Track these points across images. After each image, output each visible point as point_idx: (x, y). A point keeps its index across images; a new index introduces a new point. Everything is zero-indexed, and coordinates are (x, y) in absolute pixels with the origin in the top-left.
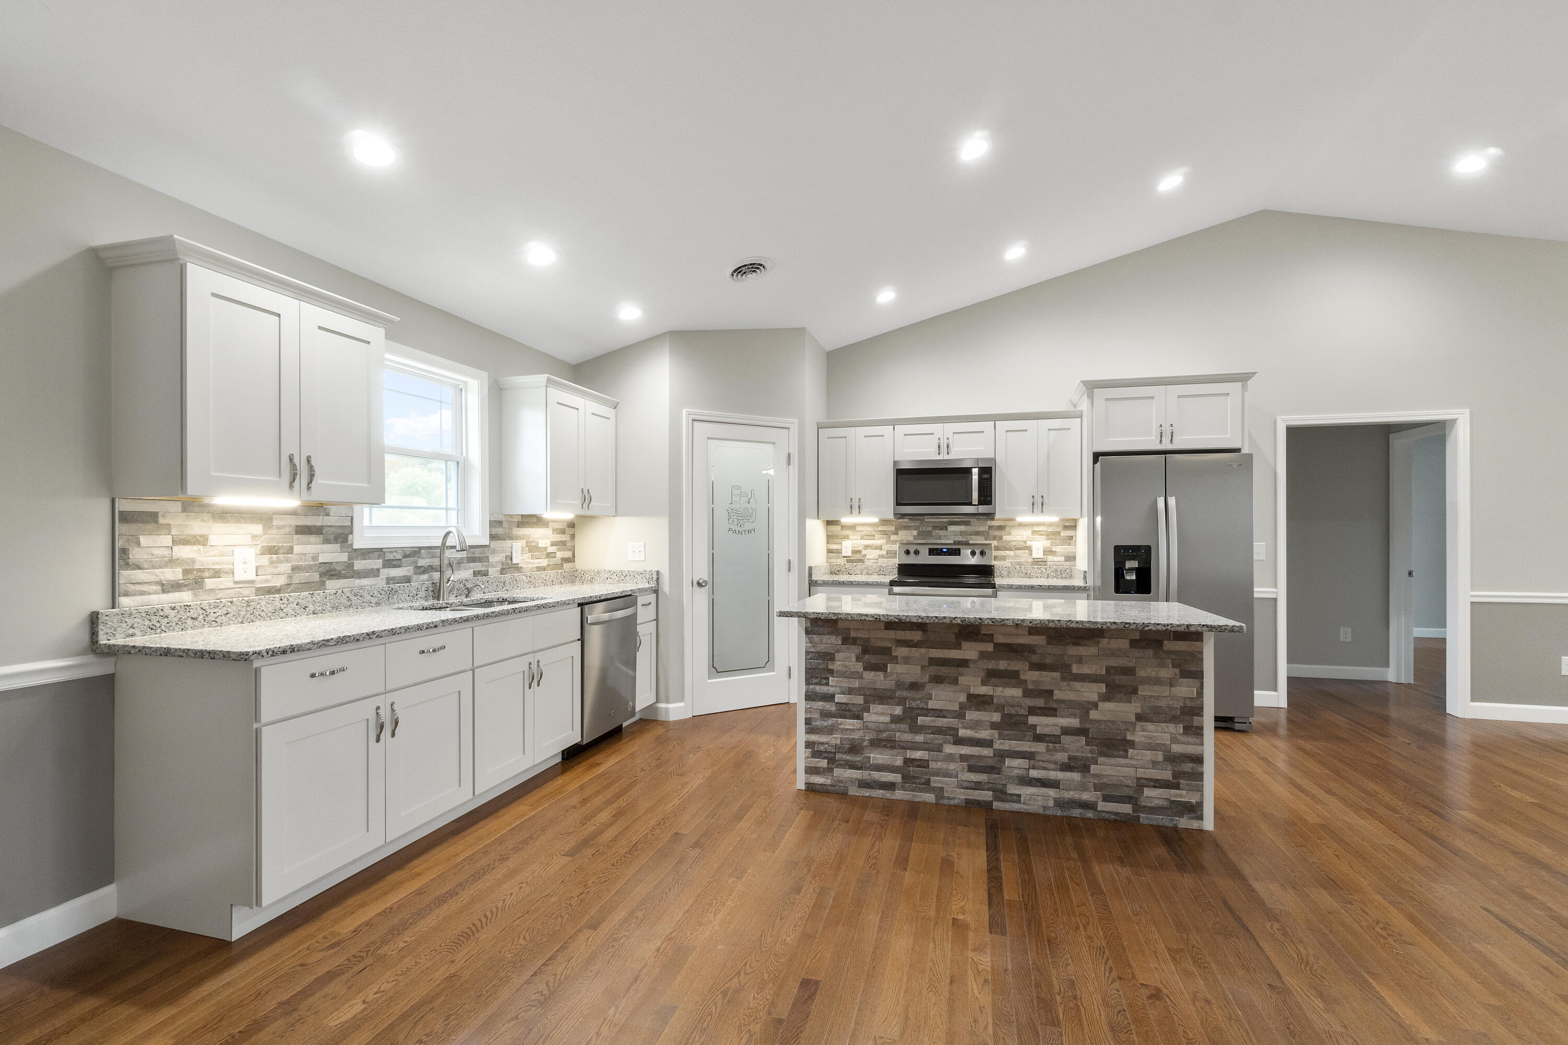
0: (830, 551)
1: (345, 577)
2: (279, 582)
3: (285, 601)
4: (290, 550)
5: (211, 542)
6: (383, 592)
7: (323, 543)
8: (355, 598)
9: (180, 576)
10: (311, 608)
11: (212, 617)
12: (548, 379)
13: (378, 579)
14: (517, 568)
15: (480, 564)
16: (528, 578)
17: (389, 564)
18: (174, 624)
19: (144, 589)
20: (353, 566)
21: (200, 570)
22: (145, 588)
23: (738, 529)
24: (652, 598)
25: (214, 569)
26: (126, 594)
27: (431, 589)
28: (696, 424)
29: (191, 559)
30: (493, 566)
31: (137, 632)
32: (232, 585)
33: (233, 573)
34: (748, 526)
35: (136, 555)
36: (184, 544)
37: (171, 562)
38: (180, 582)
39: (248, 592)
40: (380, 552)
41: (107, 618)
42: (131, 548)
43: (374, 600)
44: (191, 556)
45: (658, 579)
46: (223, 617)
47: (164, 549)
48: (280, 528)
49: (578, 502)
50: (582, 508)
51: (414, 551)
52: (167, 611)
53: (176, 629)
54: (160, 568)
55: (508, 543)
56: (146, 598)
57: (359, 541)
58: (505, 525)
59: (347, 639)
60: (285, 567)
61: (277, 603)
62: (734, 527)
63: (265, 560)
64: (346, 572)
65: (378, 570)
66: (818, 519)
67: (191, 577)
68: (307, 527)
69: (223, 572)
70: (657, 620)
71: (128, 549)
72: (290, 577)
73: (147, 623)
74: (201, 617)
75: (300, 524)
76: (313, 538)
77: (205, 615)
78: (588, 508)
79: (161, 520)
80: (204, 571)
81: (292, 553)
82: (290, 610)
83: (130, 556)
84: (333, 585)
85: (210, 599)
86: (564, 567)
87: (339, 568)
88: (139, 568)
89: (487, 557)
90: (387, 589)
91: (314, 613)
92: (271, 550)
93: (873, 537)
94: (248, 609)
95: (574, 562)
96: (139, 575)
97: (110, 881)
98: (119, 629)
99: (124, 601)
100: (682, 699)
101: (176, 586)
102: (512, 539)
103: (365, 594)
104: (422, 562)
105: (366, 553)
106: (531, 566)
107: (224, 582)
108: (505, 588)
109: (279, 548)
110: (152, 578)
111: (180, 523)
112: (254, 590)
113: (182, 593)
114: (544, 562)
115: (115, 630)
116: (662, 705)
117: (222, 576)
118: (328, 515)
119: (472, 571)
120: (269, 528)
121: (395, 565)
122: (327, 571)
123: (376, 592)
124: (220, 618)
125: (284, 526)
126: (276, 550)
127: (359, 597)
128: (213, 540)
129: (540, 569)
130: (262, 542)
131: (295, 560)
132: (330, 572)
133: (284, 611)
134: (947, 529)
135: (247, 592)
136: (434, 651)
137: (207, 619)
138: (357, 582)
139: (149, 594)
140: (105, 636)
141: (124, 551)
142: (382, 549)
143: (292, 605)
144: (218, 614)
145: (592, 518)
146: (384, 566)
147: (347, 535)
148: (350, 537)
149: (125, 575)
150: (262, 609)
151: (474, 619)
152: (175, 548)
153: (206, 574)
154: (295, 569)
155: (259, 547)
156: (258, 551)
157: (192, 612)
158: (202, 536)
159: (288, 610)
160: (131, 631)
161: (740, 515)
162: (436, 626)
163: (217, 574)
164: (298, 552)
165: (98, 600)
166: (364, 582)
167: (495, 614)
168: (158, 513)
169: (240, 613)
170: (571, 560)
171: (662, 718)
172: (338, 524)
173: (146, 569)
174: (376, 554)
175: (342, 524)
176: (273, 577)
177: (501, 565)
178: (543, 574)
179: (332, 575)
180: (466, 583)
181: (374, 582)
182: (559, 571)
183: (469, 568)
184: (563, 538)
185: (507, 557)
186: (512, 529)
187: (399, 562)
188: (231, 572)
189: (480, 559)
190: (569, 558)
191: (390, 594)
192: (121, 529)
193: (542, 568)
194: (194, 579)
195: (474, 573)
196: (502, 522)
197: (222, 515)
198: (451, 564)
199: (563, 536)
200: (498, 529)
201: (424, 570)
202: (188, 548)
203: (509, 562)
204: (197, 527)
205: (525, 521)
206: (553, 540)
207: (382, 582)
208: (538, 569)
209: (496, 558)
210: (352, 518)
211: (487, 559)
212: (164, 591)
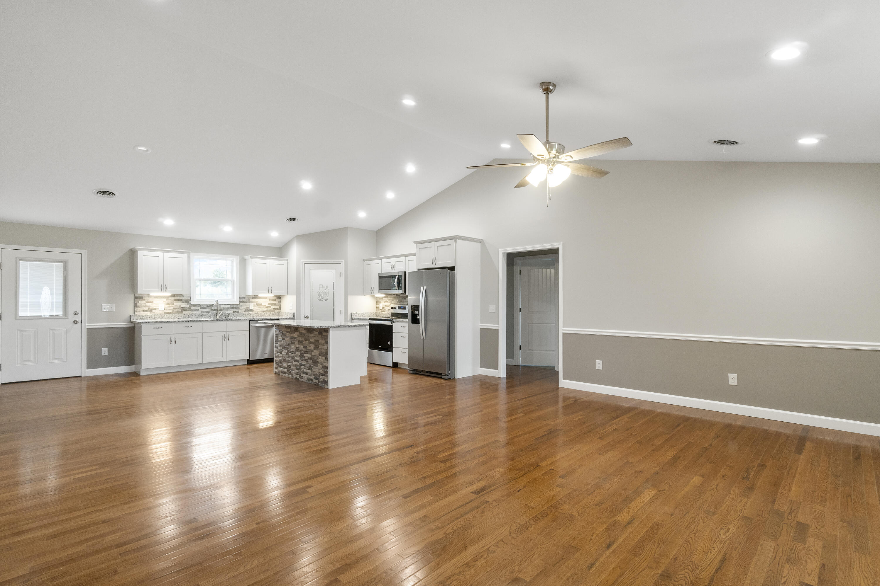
0: (377, 308)
1: (189, 311)
2: (170, 311)
3: (171, 315)
4: (173, 304)
5: (154, 302)
6: (199, 315)
7: (182, 303)
8: (191, 316)
9: (147, 309)
10: (178, 317)
12: (251, 257)
14: (252, 311)
16: (255, 314)
17: (202, 308)
18: (146, 318)
20: (191, 308)
22: (140, 311)
23: (321, 299)
26: (137, 312)
28: (305, 264)
29: (150, 306)
30: (241, 310)
32: (159, 311)
34: (325, 298)
35: (138, 305)
37: (145, 306)
40: (199, 305)
41: (133, 316)
43: (196, 317)
45: (294, 315)
47: (144, 304)
49: (267, 291)
50: (269, 293)
51: (210, 305)
52: (144, 316)
54: (143, 307)
55: (248, 303)
56: (140, 313)
57: (192, 303)
59: (162, 322)
60: (172, 308)
61: (169, 316)
63: (167, 306)
64: (189, 309)
65: (199, 310)
66: (364, 295)
67: (150, 309)
68: (177, 299)
72: (173, 310)
73: (140, 317)
74: (151, 316)
76: (179, 302)
78: (271, 293)
79: (143, 298)
81: (174, 305)
84: (184, 312)
85: (154, 314)
86: (274, 311)
87: (186, 309)
88: (139, 307)
92: (168, 304)
93: (387, 302)
94: (162, 316)
95: (280, 310)
96: (139, 309)
97: (134, 365)
99: (136, 313)
101: (146, 311)
102: (250, 303)
103: (194, 315)
104: (213, 308)
105: (195, 306)
106: (259, 310)
107: (157, 311)
108: (245, 316)
109: (170, 304)
110: (142, 309)
111: (148, 299)
112: (164, 313)
113: (148, 312)
114: (265, 309)
115: (134, 318)
118: (183, 296)
120: (168, 300)
123: (197, 315)
124: (155, 318)
125: (171, 299)
130: (166, 302)
131: (174, 307)
132: (184, 309)
134: (406, 299)
135: (162, 313)
136: (189, 327)
138: (192, 312)
140: (132, 320)
141: (136, 304)
146: (200, 309)
148: (190, 301)
149: (136, 308)
150: (165, 317)
151: (202, 321)
152: (146, 303)
153: (153, 309)
154: (174, 308)
156: (165, 304)
157: (149, 315)
158: (152, 301)
159: (172, 317)
160: (137, 319)
161: (323, 294)
162: (188, 322)
163: (155, 309)
164: (176, 305)
165: (131, 313)
166: (194, 312)
169: (160, 317)
172: (186, 299)
173: (141, 307)
175: (188, 299)
177: (244, 310)
178: (264, 313)
180: (229, 314)
181: (197, 312)
182: (272, 312)
183: (231, 310)
184: (274, 302)
185: (247, 307)
186: (249, 300)
187: (205, 308)
188: (158, 309)
189: (235, 308)
190: (278, 309)
191: (202, 315)
192: (136, 300)
193: (263, 311)
194: (150, 310)
195: (233, 312)
196: (245, 298)
197: (156, 297)
198: (224, 309)
199: (274, 301)
200: (243, 300)
201: (214, 310)
202: (149, 303)
203: (248, 309)
204: (151, 299)
205: (255, 297)
206: (269, 303)
207: (199, 312)
208: (262, 311)
209: (243, 308)
210: (190, 297)
211: (239, 308)
212: (144, 312)
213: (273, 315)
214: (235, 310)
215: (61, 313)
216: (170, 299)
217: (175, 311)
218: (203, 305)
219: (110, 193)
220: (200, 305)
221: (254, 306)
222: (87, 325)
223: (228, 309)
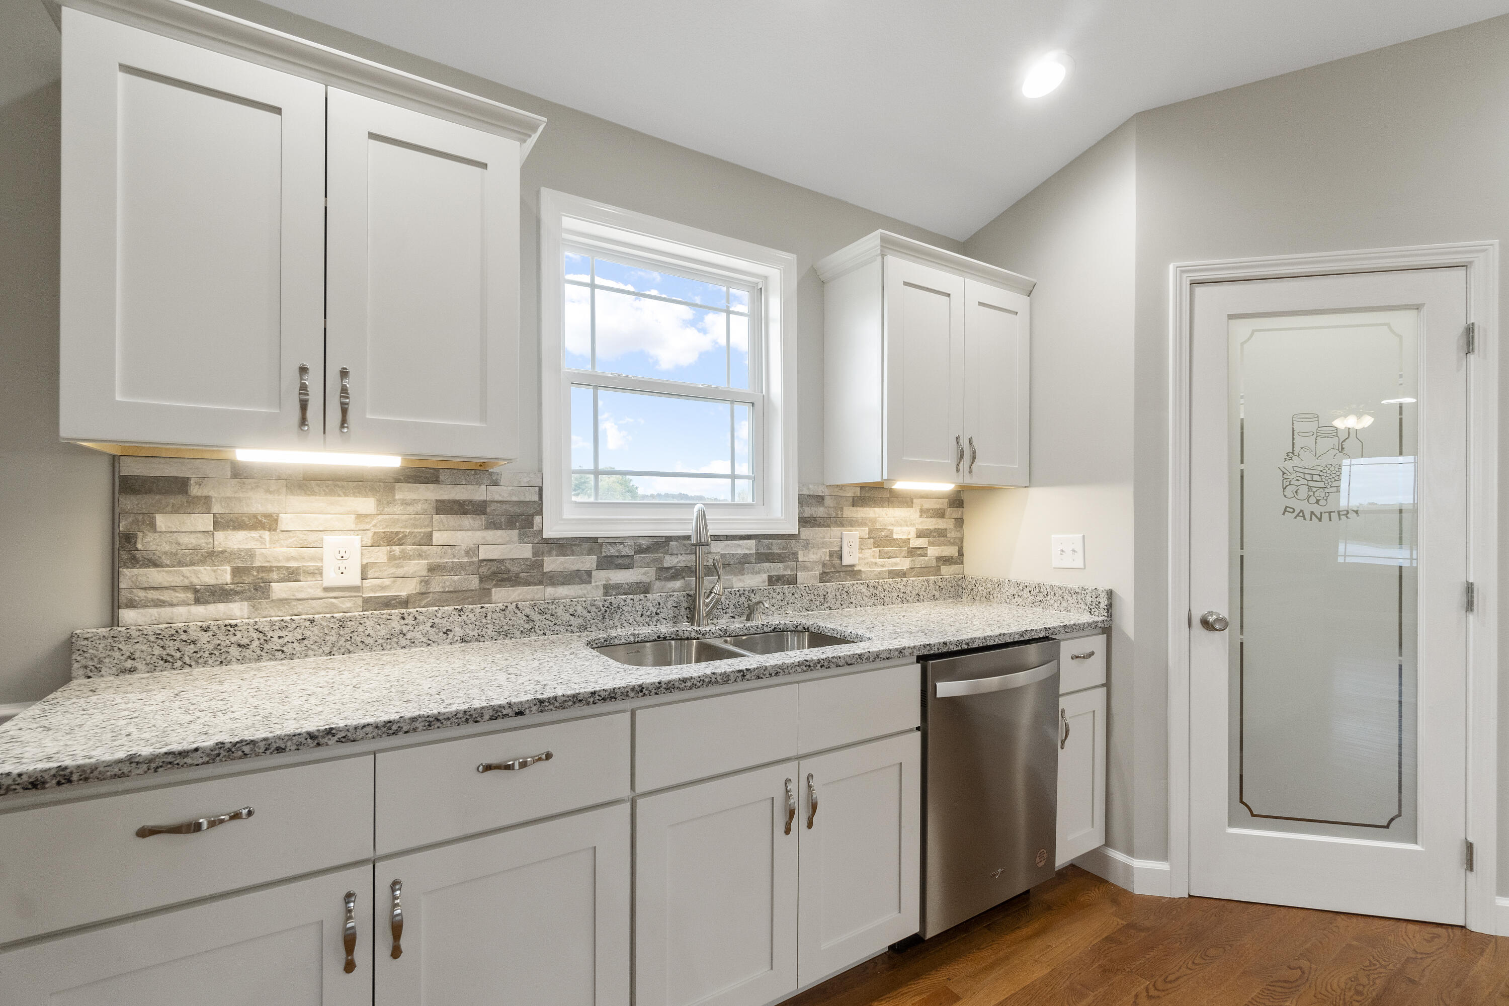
1: (528, 584)
2: (405, 589)
3: (410, 620)
4: (428, 539)
5: (283, 525)
6: (593, 609)
7: (486, 529)
8: (541, 617)
9: (227, 577)
10: (458, 632)
11: (276, 644)
12: (884, 240)
13: (589, 587)
14: (851, 572)
15: (780, 565)
16: (872, 589)
17: (608, 563)
18: (206, 654)
19: (162, 598)
20: (542, 566)
21: (262, 569)
22: (166, 596)
23: (1308, 508)
24: (1097, 643)
25: (288, 568)
26: (131, 605)
27: (685, 605)
28: (1199, 290)
29: (247, 551)
30: (805, 568)
31: (140, 665)
32: (322, 594)
33: (321, 574)
35: (147, 543)
36: (235, 528)
37: (212, 556)
38: (227, 587)
39: (350, 606)
40: (592, 544)
41: (86, 642)
42: (140, 534)
43: (575, 622)
44: (248, 547)
45: (1110, 606)
46: (296, 644)
47: (199, 535)
48: (407, 504)
49: (950, 461)
50: (958, 471)
51: (657, 543)
52: (194, 634)
53: (210, 662)
54: (192, 564)
55: (835, 531)
56: (166, 612)
57: (554, 526)
58: (828, 502)
59: (247, 749)
60: (418, 566)
61: (396, 624)
62: (1298, 506)
63: (381, 554)
64: (531, 574)
65: (589, 573)
67: (248, 579)
68: (455, 502)
69: (304, 572)
70: (1108, 685)
71: (135, 536)
73: (157, 651)
74: (256, 643)
75: (446, 497)
76: (467, 521)
77: (262, 641)
78: (970, 472)
79: (195, 491)
80: (272, 571)
81: (430, 543)
82: (419, 635)
83: (139, 546)
84: (502, 595)
85: (279, 615)
86: (942, 573)
87: (515, 569)
88: (155, 564)
89: (795, 554)
90: (600, 604)
91: (463, 641)
92: (392, 539)
94: (342, 632)
95: (962, 563)
96: (155, 576)
98: (107, 660)
99: (128, 615)
100: (1163, 854)
101: (219, 594)
102: (843, 526)
103: (560, 611)
104: (670, 561)
105: (565, 546)
106: (880, 569)
107: (306, 588)
108: (826, 605)
109: (405, 536)
110: (176, 580)
111: (228, 495)
112: (360, 602)
113: (231, 605)
114: (904, 564)
115: (100, 662)
116: (1118, 856)
117: (302, 578)
118: (496, 483)
119: (765, 576)
120: (389, 503)
121: (620, 564)
122: (494, 573)
123: (579, 609)
124: (290, 645)
125: (414, 502)
126: (399, 539)
127: (548, 616)
128: (286, 521)
129: (895, 574)
130: (375, 526)
131: (435, 554)
132: (499, 575)
133: (409, 636)
135: (348, 604)
137: (266, 646)
138: (550, 591)
139: (172, 605)
140: (81, 672)
141: (128, 539)
142: (597, 539)
143: (421, 627)
144: (286, 640)
145: (989, 490)
146: (600, 567)
147: (533, 515)
148: (537, 519)
149: (129, 575)
150: (367, 632)
151: (632, 694)
152: (220, 536)
154: (433, 569)
155: (370, 534)
156: (368, 538)
157: (239, 635)
158: (266, 516)
159: (417, 635)
160: (129, 664)
161: (1316, 478)
163: (292, 575)
164: (440, 543)
165: (83, 616)
166: (562, 591)
167: (689, 684)
168: (188, 479)
169: (327, 638)
170: (958, 559)
171: (1117, 879)
172: (515, 499)
173: (167, 566)
174: (586, 547)
175: (522, 499)
176: (394, 582)
177: (820, 567)
178: (900, 583)
179: (503, 580)
180: (752, 595)
181: (580, 593)
182: (932, 579)
183: (759, 572)
184: (940, 524)
185: (831, 554)
186: (843, 509)
187: (628, 561)
188: (318, 572)
189: (780, 558)
190: (952, 557)
192: (129, 502)
193: (898, 574)
194: (252, 582)
195: (770, 580)
196: (822, 498)
197: (300, 483)
199: (939, 520)
200: (813, 510)
201: (676, 574)
202: (241, 535)
203: (838, 563)
204: (250, 500)
205: (875, 494)
206: (922, 527)
207: (592, 592)
208: (892, 574)
209: (812, 555)
210: (541, 489)
211: (794, 557)
212: (198, 601)
213: (937, 594)
214: (778, 569)
216: (405, 503)
217: (438, 584)
218: (615, 541)
220: (595, 540)
221: (862, 543)
223: (741, 564)
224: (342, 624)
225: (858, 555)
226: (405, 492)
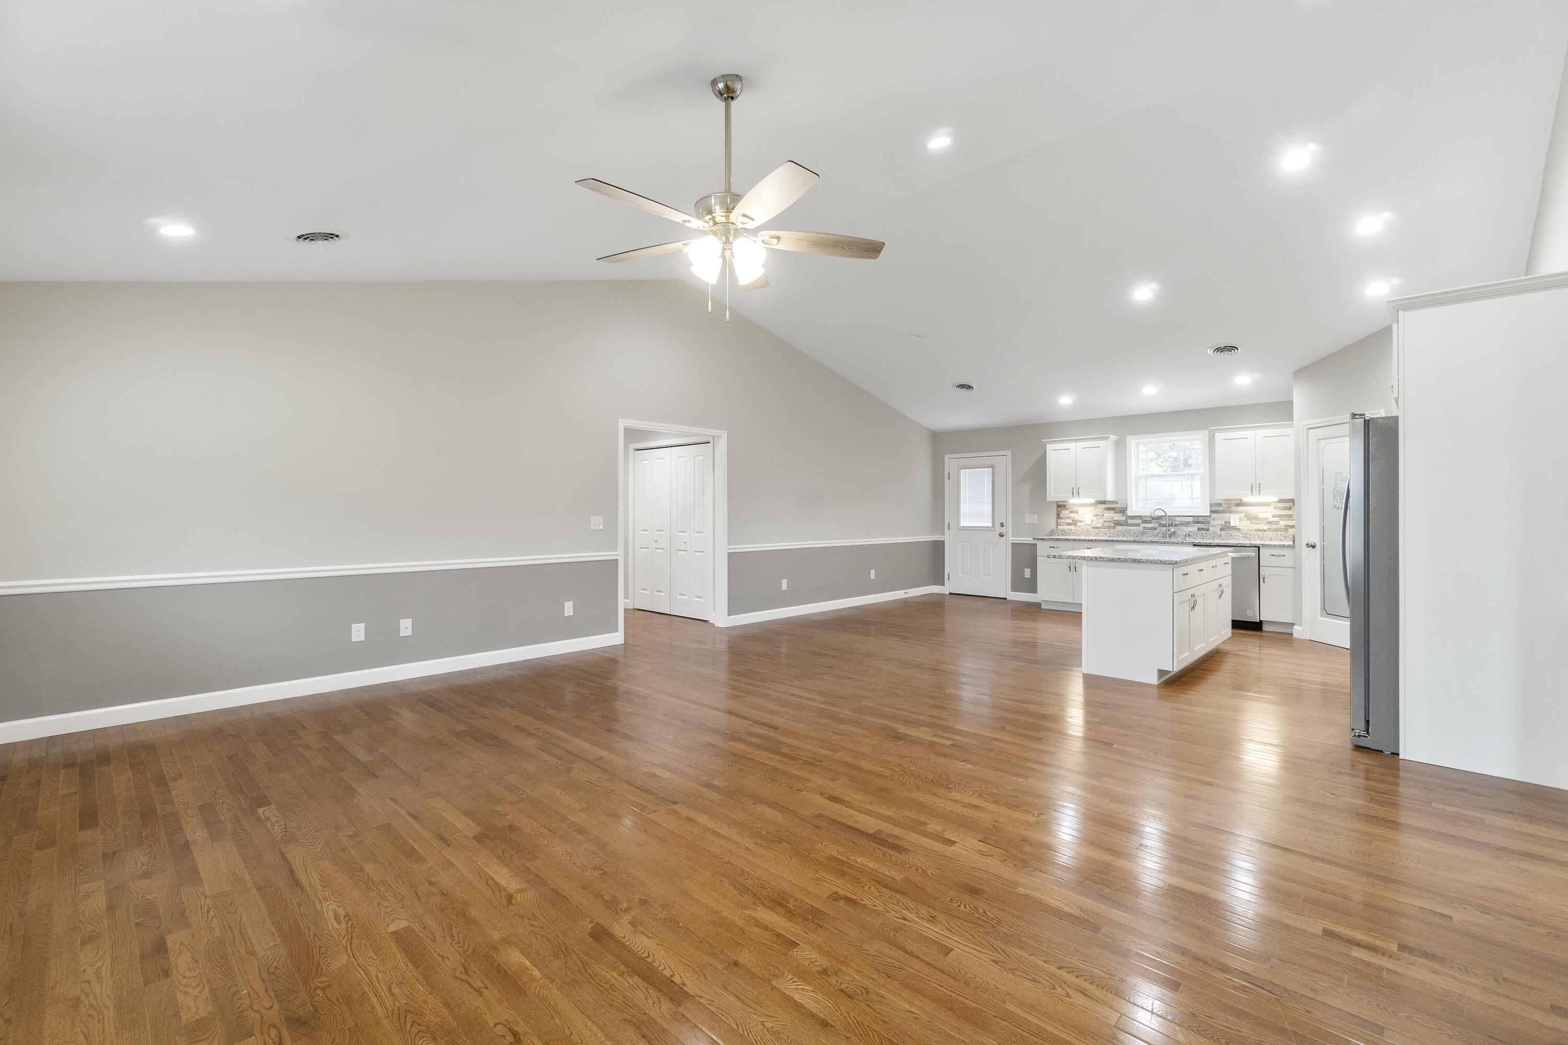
1: (1124, 526)
2: (1099, 525)
3: (1100, 531)
4: (1103, 515)
5: (1078, 512)
6: (1140, 533)
7: (1115, 514)
8: (1127, 533)
9: (1071, 522)
10: (1109, 535)
11: (1078, 533)
13: (1139, 527)
14: (1235, 528)
16: (1244, 535)
17: (1144, 522)
20: (1128, 522)
21: (1076, 520)
22: (1063, 524)
23: (1339, 506)
24: (1287, 552)
25: (1080, 520)
27: (1166, 534)
28: (1310, 431)
29: (1074, 517)
30: (1213, 526)
32: (1085, 525)
35: (1061, 515)
37: (1069, 518)
39: (1090, 528)
40: (1140, 517)
43: (1135, 535)
47: (1067, 514)
51: (1159, 517)
52: (1067, 530)
54: (1067, 519)
55: (1227, 515)
57: (1129, 513)
58: (1223, 505)
60: (1101, 521)
61: (1097, 532)
62: (1337, 505)
63: (1095, 518)
64: (1125, 523)
65: (1139, 524)
68: (1108, 508)
70: (1294, 568)
72: (1103, 524)
75: (1106, 507)
76: (1111, 512)
79: (1064, 507)
84: (1118, 528)
85: (1078, 529)
87: (1121, 522)
88: (1062, 519)
90: (1141, 531)
92: (1097, 515)
96: (1062, 521)
99: (1058, 526)
101: (1070, 524)
102: (1231, 514)
103: (1131, 532)
104: (1162, 522)
105: (1133, 517)
106: (1250, 528)
107: (1083, 524)
108: (1221, 538)
109: (1099, 515)
110: (1065, 522)
111: (1071, 507)
113: (1072, 526)
114: (1266, 527)
117: (1082, 522)
118: (1117, 503)
119: (1197, 528)
120: (1096, 508)
121: (1148, 522)
123: (1136, 532)
125: (1100, 508)
130: (1094, 513)
131: (1104, 519)
132: (1118, 523)
138: (1130, 528)
139: (1064, 526)
141: (1059, 514)
142: (1142, 516)
143: (1102, 533)
144: (1080, 533)
146: (1142, 523)
148: (1126, 511)
149: (1059, 520)
153: (1078, 521)
154: (1104, 521)
156: (1093, 515)
158: (1076, 511)
159: (1100, 534)
163: (1080, 522)
164: (1106, 516)
165: (1053, 526)
166: (1132, 528)
168: (1066, 505)
169: (1086, 533)
172: (1121, 507)
173: (1064, 519)
174: (1139, 518)
175: (1123, 507)
176: (1097, 524)
177: (1220, 526)
178: (1261, 534)
179: (1119, 525)
181: (1137, 528)
182: (1279, 533)
183: (1194, 526)
184: (1288, 512)
185: (1225, 523)
186: (1230, 508)
187: (1150, 521)
188: (1084, 521)
189: (1202, 523)
191: (1143, 533)
192: (1059, 509)
193: (1261, 530)
194: (1074, 523)
195: (1199, 529)
196: (1221, 504)
197: (1082, 505)
198: (1181, 524)
200: (1217, 508)
201: (1164, 526)
202: (1073, 514)
203: (1228, 525)
204: (1075, 509)
205: (1240, 504)
206: (1275, 514)
207: (1141, 528)
208: (1257, 530)
209: (1216, 523)
210: (1127, 505)
211: (1209, 522)
212: (1068, 525)
214: (1202, 526)
215: (990, 525)
216: (1098, 508)
217: (1106, 524)
218: (1146, 517)
219: (969, 387)
221: (1240, 519)
222: (1011, 539)
223: (1188, 523)
224: (1088, 531)
225: (1238, 523)
226: (1099, 506)
